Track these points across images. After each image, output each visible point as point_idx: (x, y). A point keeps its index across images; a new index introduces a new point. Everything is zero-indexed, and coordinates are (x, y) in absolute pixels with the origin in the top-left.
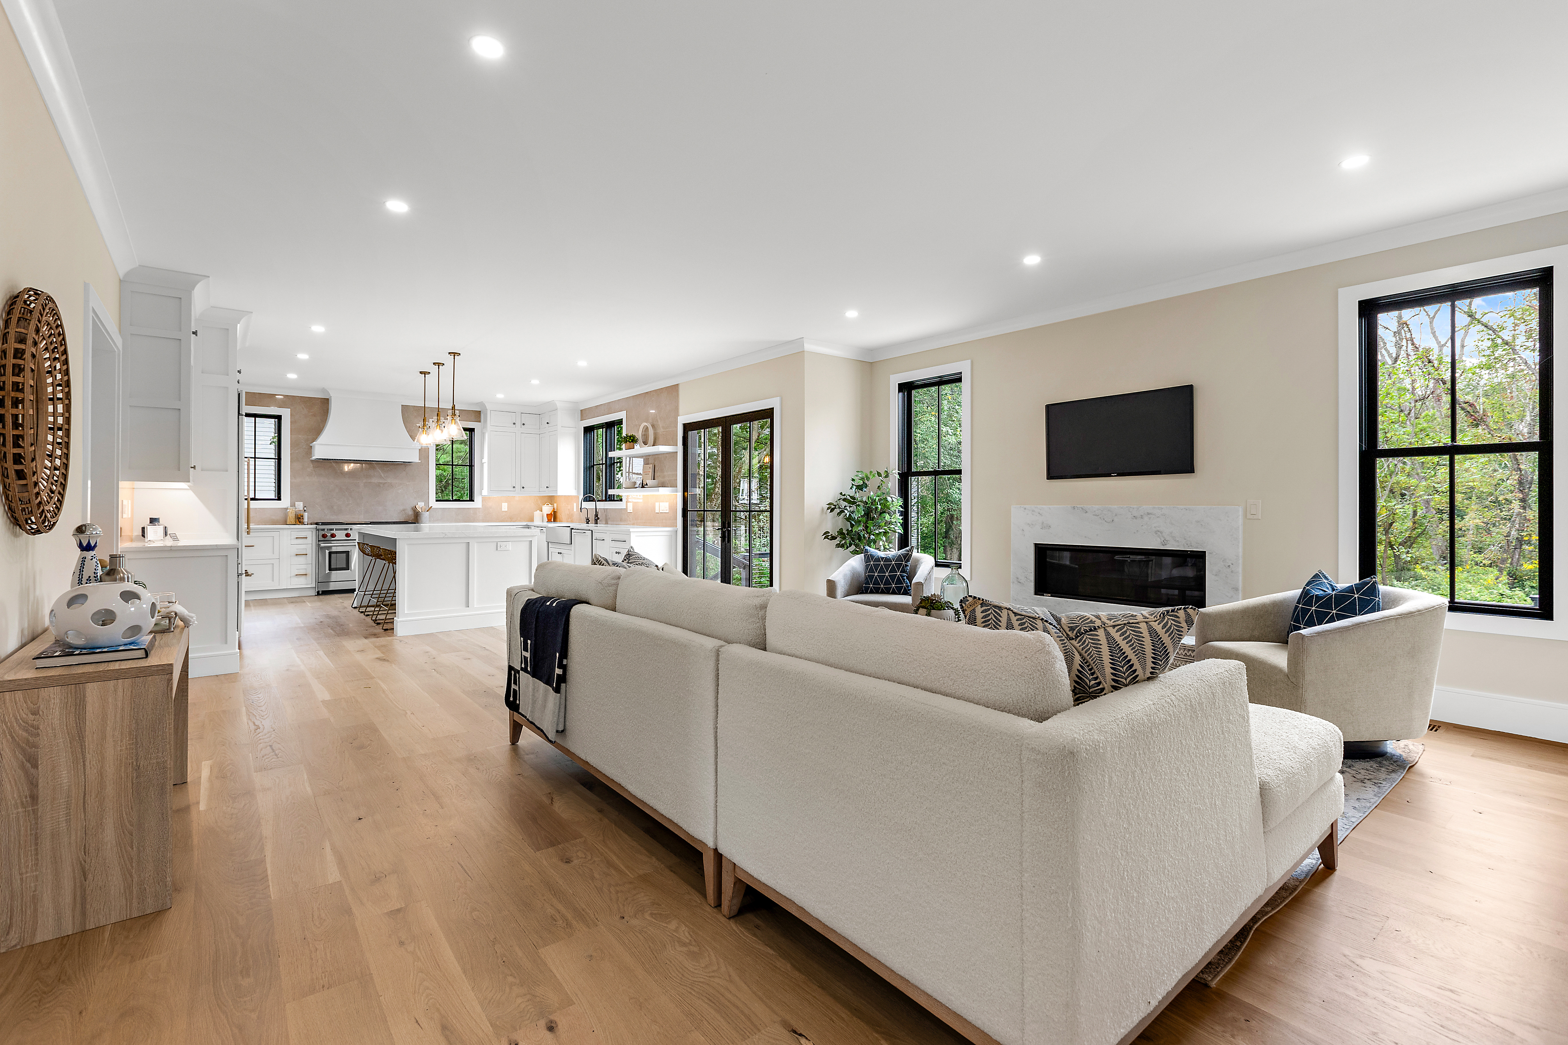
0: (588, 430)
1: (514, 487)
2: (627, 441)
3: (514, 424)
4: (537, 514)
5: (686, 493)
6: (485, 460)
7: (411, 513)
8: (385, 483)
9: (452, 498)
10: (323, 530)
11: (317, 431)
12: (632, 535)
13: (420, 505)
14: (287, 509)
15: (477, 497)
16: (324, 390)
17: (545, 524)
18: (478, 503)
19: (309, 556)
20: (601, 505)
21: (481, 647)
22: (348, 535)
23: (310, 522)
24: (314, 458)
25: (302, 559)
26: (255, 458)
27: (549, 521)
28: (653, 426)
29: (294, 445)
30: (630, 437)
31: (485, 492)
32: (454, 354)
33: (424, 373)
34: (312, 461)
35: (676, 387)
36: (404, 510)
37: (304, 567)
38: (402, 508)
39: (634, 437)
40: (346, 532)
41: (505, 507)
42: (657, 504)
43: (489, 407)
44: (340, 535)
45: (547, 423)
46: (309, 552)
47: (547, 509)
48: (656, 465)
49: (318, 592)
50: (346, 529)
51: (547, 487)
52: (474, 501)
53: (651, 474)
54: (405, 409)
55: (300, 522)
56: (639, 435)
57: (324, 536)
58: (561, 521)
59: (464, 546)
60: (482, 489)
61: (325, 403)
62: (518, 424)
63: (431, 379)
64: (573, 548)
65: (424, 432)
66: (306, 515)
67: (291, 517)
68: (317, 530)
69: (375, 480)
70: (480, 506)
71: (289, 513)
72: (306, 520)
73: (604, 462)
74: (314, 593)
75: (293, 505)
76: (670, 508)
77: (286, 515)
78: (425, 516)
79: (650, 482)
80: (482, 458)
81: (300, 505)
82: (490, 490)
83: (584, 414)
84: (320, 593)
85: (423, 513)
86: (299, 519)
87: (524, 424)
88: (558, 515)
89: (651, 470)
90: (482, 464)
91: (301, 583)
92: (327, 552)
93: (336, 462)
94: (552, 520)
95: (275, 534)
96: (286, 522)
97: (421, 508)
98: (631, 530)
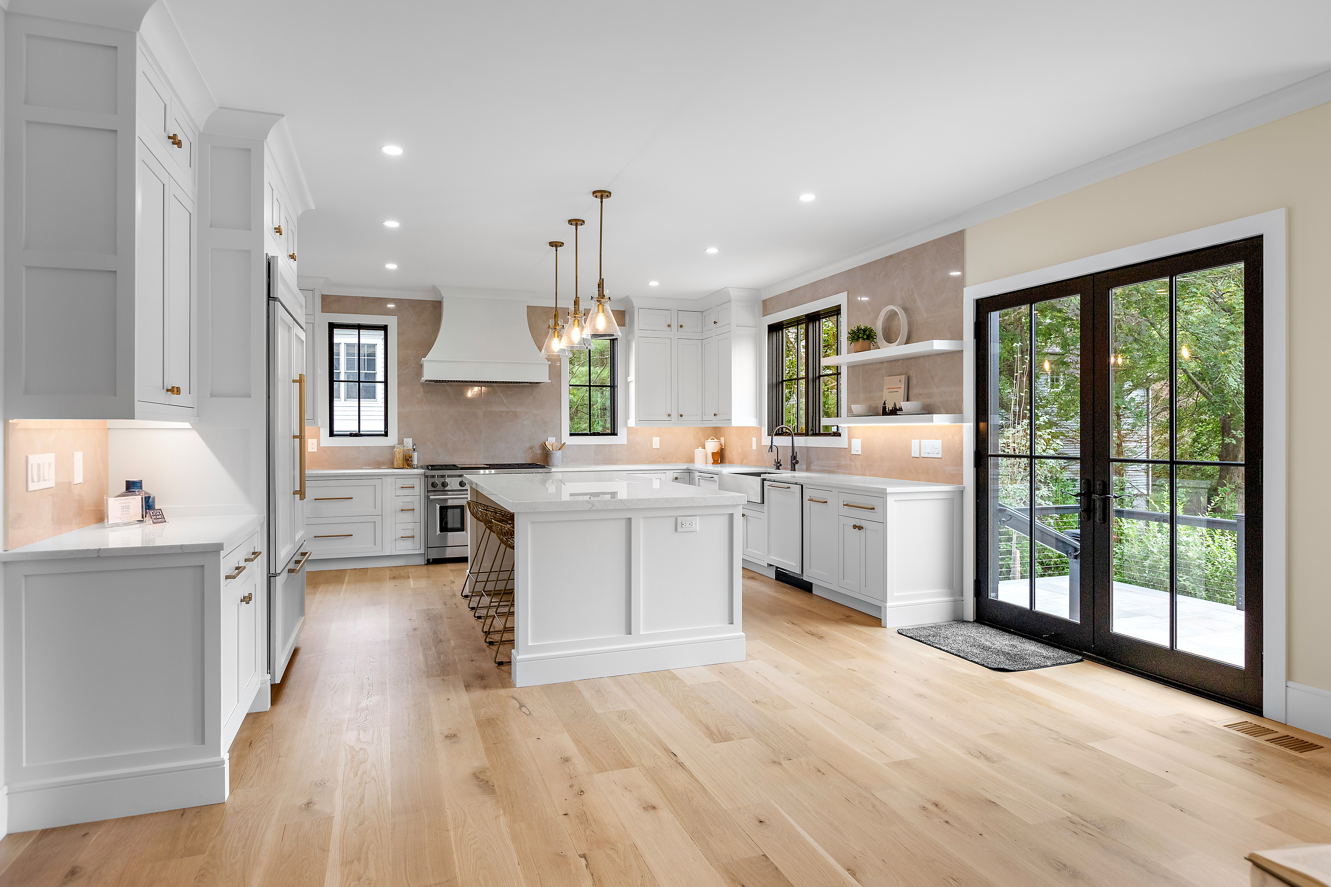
0: (775, 329)
1: (669, 415)
2: (859, 337)
3: (669, 326)
4: (699, 452)
5: (982, 425)
6: (632, 378)
7: (539, 452)
8: (508, 412)
9: (590, 431)
10: (433, 476)
11: (427, 345)
12: (890, 501)
13: (551, 441)
14: (393, 447)
15: (621, 430)
16: (435, 290)
17: (711, 468)
18: (621, 438)
19: (417, 511)
20: (801, 441)
21: (667, 750)
22: (462, 484)
23: (420, 464)
24: (424, 379)
25: (408, 516)
26: (359, 382)
27: (715, 462)
28: (905, 310)
29: (401, 363)
30: (865, 331)
31: (632, 422)
32: (602, 194)
33: (556, 245)
34: (423, 384)
35: (962, 233)
36: (531, 448)
37: (410, 526)
38: (528, 445)
39: (871, 331)
40: (460, 479)
41: (656, 442)
42: (915, 443)
43: (636, 303)
44: (453, 483)
45: (715, 322)
46: (417, 507)
47: (712, 446)
48: (912, 373)
49: (428, 560)
50: (461, 476)
51: (715, 415)
52: (616, 435)
53: (902, 392)
54: (531, 310)
55: (408, 465)
56: (878, 328)
57: (434, 485)
58: (731, 463)
59: (623, 524)
60: (627, 417)
61: (436, 307)
62: (674, 326)
63: (566, 253)
64: (766, 510)
65: (556, 334)
66: (415, 455)
67: (399, 457)
68: (426, 477)
69: (497, 408)
70: (625, 442)
71: (397, 454)
72: (415, 462)
73: (803, 374)
74: (422, 561)
75: (401, 442)
76: (945, 449)
77: (393, 455)
78: (557, 456)
79: (905, 405)
80: (627, 374)
81: (409, 443)
82: (639, 420)
83: (767, 306)
84: (431, 561)
85: (555, 452)
86: (407, 462)
87: (681, 326)
88: (728, 454)
89: (903, 386)
90: (627, 384)
91: (407, 547)
92: (438, 507)
93: (451, 385)
94: (719, 462)
95: (377, 482)
96: (393, 464)
97: (552, 445)
98: (889, 490)
